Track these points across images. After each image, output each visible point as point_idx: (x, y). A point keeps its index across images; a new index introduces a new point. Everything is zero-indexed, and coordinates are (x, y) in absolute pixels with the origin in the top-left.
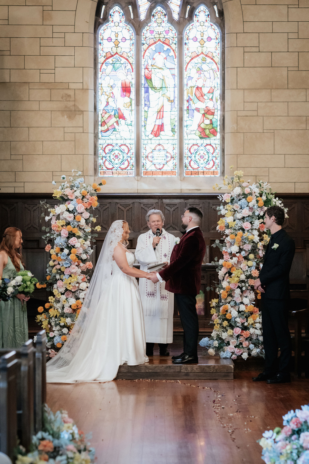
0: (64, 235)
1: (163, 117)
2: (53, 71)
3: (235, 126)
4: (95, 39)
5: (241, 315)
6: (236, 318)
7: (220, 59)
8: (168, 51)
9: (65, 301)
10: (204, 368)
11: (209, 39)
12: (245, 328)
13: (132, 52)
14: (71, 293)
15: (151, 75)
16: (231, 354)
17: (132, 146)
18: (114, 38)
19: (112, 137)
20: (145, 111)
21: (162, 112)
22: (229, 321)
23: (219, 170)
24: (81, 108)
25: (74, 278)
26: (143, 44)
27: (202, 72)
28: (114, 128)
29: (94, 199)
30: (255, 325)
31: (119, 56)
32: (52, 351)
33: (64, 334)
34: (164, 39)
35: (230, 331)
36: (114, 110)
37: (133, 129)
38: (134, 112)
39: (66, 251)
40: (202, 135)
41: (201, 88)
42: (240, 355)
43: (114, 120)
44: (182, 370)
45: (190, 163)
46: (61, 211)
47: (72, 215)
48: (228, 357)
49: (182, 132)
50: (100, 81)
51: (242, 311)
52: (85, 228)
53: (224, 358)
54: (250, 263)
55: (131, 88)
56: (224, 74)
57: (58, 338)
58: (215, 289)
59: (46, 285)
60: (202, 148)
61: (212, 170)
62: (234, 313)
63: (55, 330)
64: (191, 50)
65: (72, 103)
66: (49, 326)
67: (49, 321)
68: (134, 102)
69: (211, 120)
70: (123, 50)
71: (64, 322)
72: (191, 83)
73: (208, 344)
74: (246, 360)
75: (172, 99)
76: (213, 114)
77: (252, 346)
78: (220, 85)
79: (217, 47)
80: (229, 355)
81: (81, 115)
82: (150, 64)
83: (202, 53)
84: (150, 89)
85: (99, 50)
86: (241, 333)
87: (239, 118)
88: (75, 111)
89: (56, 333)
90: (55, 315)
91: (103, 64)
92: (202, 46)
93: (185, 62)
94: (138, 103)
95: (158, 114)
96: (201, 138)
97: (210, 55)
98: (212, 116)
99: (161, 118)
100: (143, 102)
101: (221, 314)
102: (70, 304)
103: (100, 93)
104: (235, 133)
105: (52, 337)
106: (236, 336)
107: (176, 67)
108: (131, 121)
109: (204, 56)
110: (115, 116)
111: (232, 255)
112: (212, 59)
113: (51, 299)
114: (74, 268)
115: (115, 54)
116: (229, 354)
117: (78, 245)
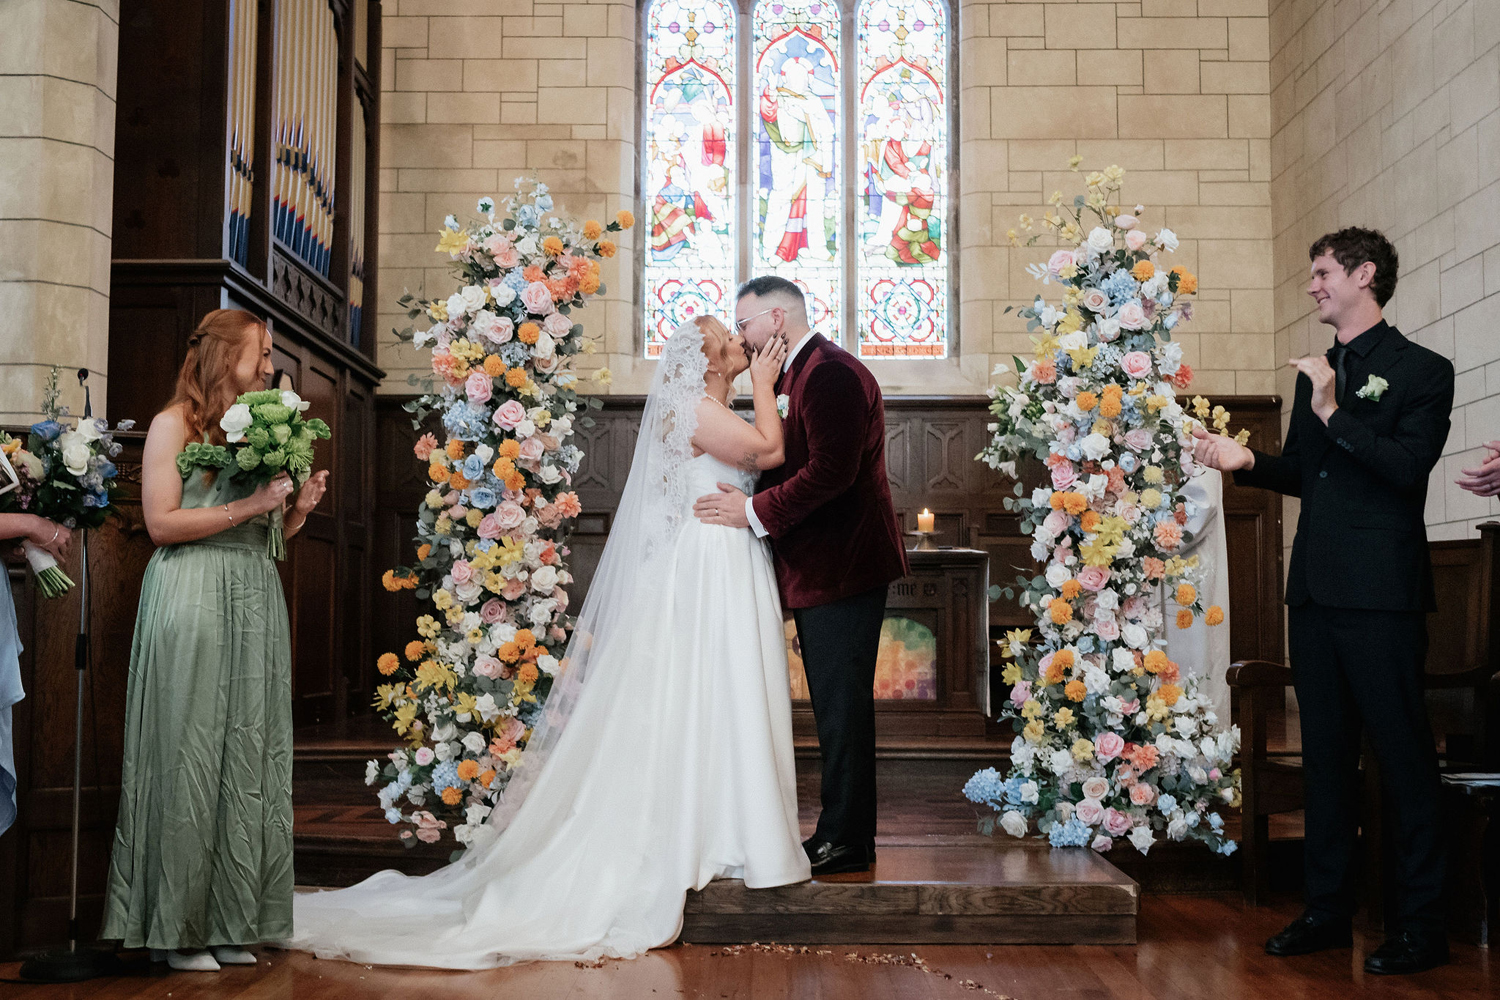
0: (478, 394)
1: (805, 213)
2: (533, 97)
3: (986, 229)
4: (640, 24)
5: (1120, 687)
6: (1102, 697)
7: (947, 74)
8: (819, 54)
9: (476, 635)
10: (1012, 898)
11: (920, 25)
12: (1136, 735)
13: (728, 57)
14: (501, 607)
15: (775, 111)
16: (1090, 831)
17: (727, 284)
18: (685, 26)
19: (680, 261)
20: (761, 199)
21: (802, 202)
22: (1077, 707)
23: (945, 343)
24: (601, 186)
25: (513, 551)
26: (758, 38)
27: (901, 105)
28: (685, 241)
29: (585, 264)
30: (1170, 722)
31: (698, 68)
32: (422, 816)
33: (472, 755)
34: (807, 25)
35: (1082, 747)
36: (684, 198)
37: (732, 241)
38: (733, 201)
39: (484, 452)
40: (903, 257)
41: (899, 144)
42: (1122, 834)
43: (683, 221)
44: (923, 907)
45: (872, 326)
46: (465, 305)
47: (506, 322)
48: (1082, 842)
49: (853, 249)
50: (649, 126)
51: (1123, 672)
52: (557, 372)
53: (1064, 847)
54: (1150, 497)
55: (727, 143)
56: (958, 106)
57: (446, 768)
58: (1019, 591)
59: (418, 579)
60: (903, 288)
61: (928, 343)
62: (1096, 679)
63: (438, 739)
64: (873, 53)
65: (580, 174)
66: (419, 725)
67: (421, 707)
68: (733, 178)
69: (925, 221)
70: (707, 53)
71: (470, 710)
72: (875, 131)
73: (998, 793)
74: (1145, 853)
75: (827, 169)
76: (929, 205)
77: (1167, 803)
78: (947, 136)
79: (939, 44)
80: (1081, 836)
81: (601, 202)
82: (773, 86)
83: (902, 59)
84: (773, 146)
85: (649, 53)
86: (1123, 752)
87: (996, 211)
88: (587, 193)
89: (443, 750)
90: (440, 685)
91: (657, 85)
92: (901, 40)
93: (859, 81)
94: (743, 178)
95: (792, 206)
96: (900, 264)
97: (921, 64)
98: (926, 211)
99: (801, 214)
100: (756, 177)
101: (1043, 683)
102: (497, 643)
103: (649, 154)
104: (988, 246)
105: (426, 763)
106: (1104, 763)
107: (838, 93)
108: (727, 225)
109: (907, 67)
110: (688, 210)
111: (1085, 467)
112: (926, 73)
113: (425, 624)
114: (509, 513)
115: (688, 63)
116: (1084, 831)
117: (525, 428)
